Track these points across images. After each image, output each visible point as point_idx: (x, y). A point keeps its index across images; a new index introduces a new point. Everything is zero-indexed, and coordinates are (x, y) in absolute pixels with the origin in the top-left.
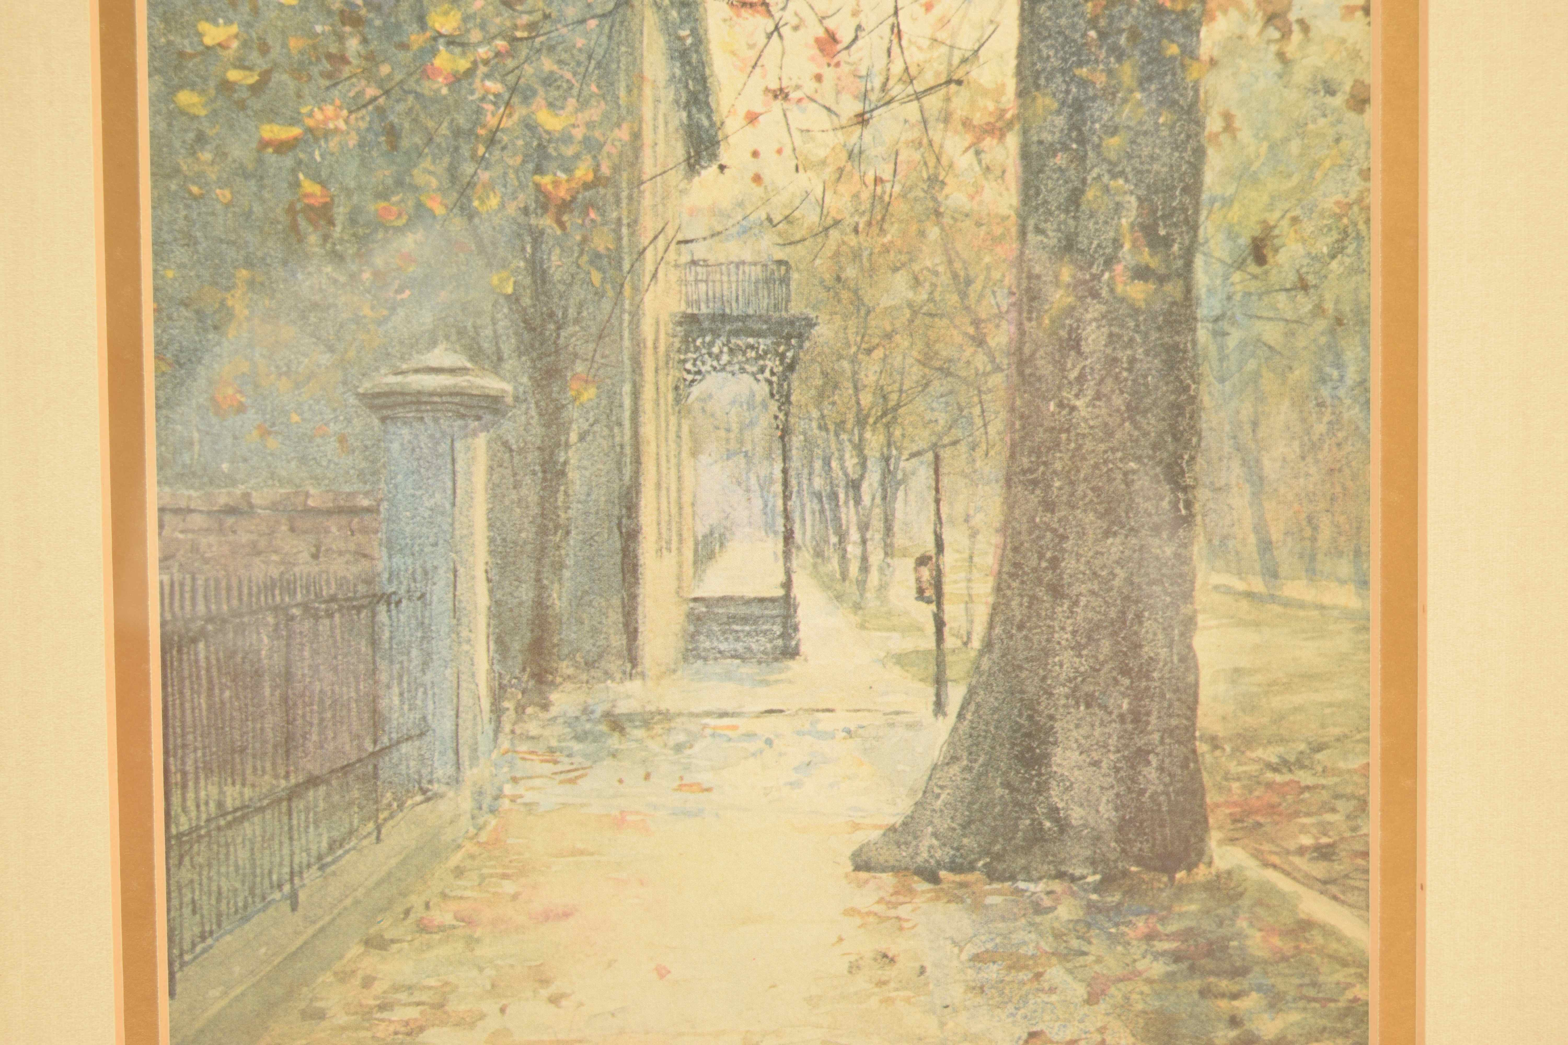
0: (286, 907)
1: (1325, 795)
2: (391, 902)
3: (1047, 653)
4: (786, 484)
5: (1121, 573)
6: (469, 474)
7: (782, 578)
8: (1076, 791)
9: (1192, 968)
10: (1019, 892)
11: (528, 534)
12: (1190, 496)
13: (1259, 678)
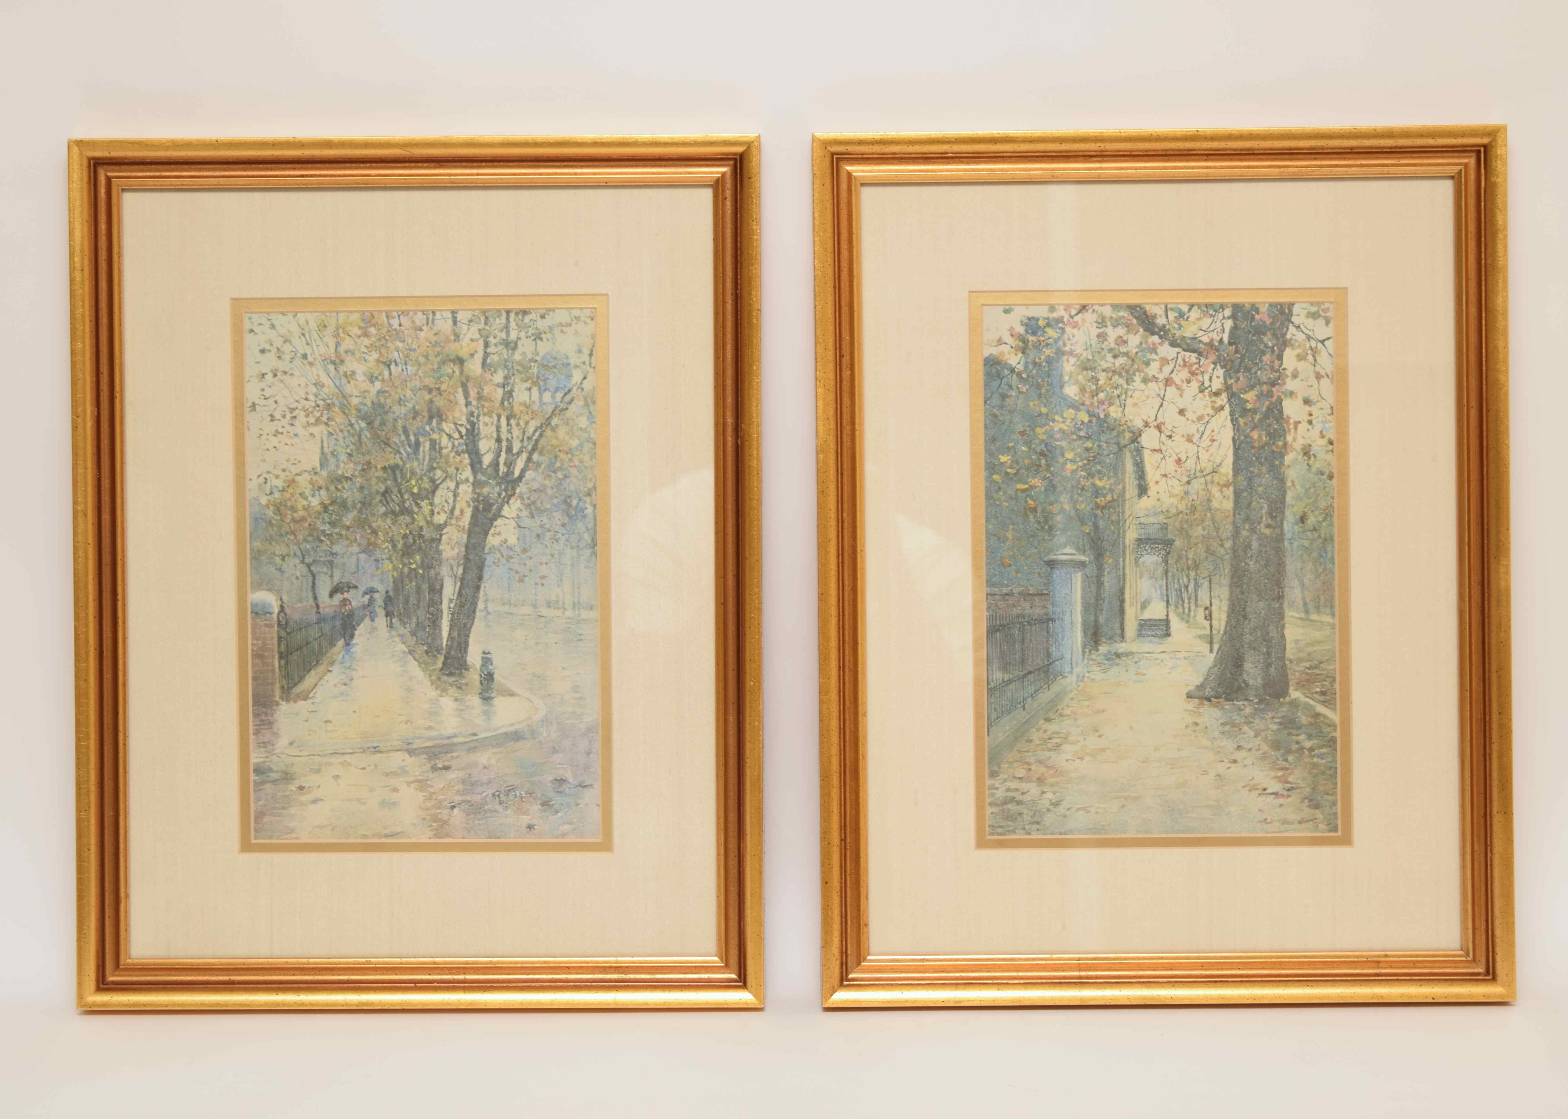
0: (1021, 709)
1: (1323, 677)
2: (1052, 707)
3: (1242, 635)
4: (1167, 586)
5: (1263, 612)
6: (1076, 583)
7: (1165, 613)
8: (1251, 675)
9: (1285, 727)
10: (1234, 704)
11: (1093, 601)
13: (1304, 642)
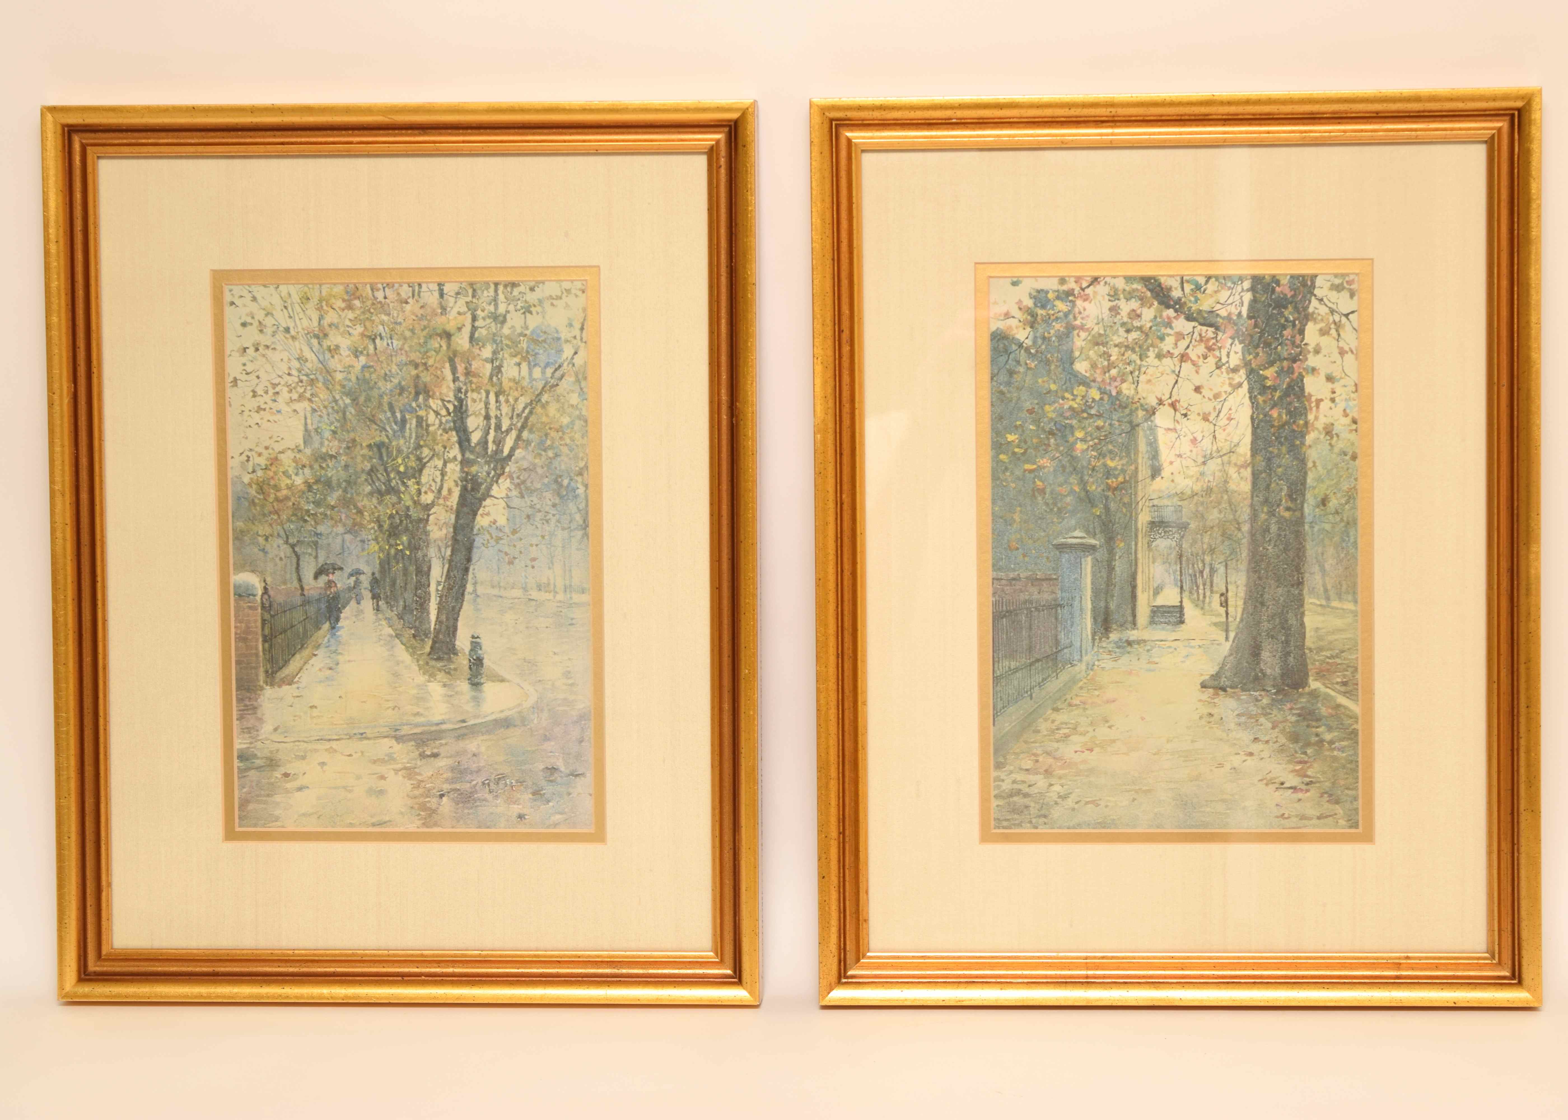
0: (1029, 698)
1: (1345, 666)
2: (1060, 697)
3: (1259, 622)
4: (1181, 572)
5: (1282, 599)
6: (1086, 569)
7: (1179, 600)
8: (1268, 664)
9: (1304, 719)
10: (1251, 694)
11: (1103, 586)
13: (1324, 630)
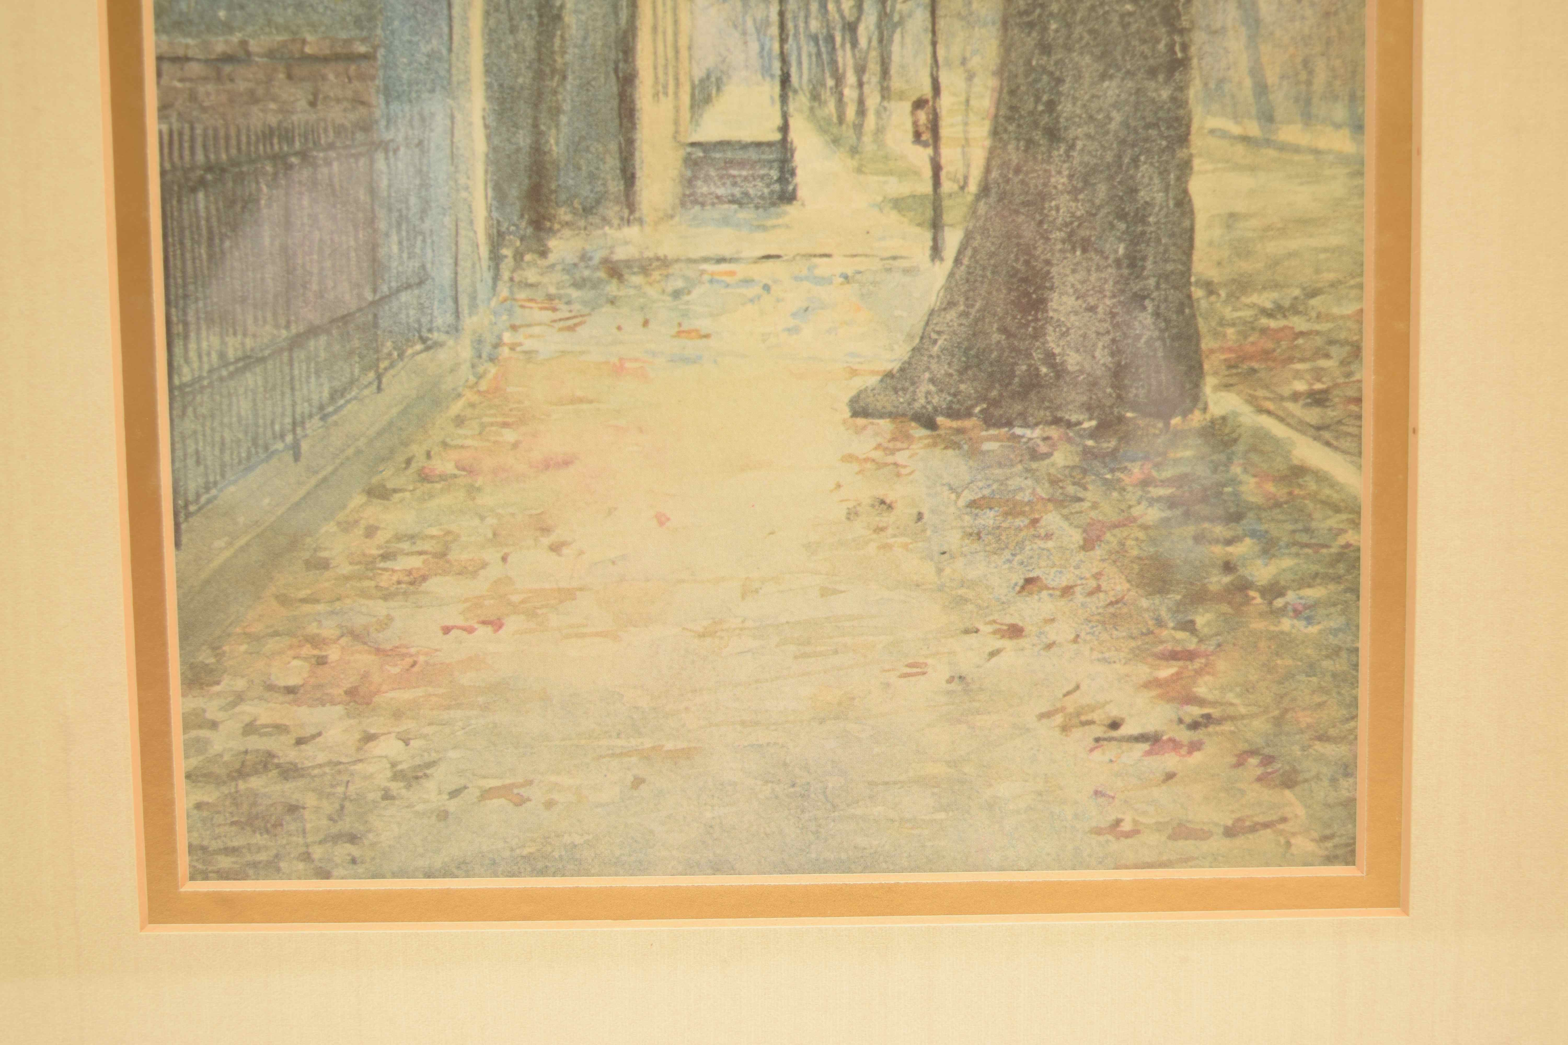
0: (288, 457)
1: (1319, 341)
2: (392, 451)
3: (1043, 197)
4: (782, 26)
5: (1117, 117)
6: (465, 19)
7: (778, 121)
8: (1073, 336)
9: (1187, 514)
10: (1015, 438)
11: (525, 79)
12: (1187, 39)
13: (1254, 223)
